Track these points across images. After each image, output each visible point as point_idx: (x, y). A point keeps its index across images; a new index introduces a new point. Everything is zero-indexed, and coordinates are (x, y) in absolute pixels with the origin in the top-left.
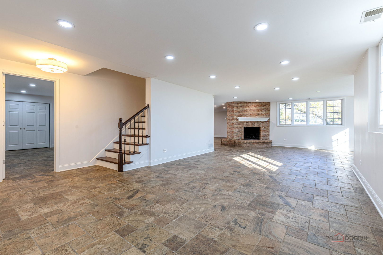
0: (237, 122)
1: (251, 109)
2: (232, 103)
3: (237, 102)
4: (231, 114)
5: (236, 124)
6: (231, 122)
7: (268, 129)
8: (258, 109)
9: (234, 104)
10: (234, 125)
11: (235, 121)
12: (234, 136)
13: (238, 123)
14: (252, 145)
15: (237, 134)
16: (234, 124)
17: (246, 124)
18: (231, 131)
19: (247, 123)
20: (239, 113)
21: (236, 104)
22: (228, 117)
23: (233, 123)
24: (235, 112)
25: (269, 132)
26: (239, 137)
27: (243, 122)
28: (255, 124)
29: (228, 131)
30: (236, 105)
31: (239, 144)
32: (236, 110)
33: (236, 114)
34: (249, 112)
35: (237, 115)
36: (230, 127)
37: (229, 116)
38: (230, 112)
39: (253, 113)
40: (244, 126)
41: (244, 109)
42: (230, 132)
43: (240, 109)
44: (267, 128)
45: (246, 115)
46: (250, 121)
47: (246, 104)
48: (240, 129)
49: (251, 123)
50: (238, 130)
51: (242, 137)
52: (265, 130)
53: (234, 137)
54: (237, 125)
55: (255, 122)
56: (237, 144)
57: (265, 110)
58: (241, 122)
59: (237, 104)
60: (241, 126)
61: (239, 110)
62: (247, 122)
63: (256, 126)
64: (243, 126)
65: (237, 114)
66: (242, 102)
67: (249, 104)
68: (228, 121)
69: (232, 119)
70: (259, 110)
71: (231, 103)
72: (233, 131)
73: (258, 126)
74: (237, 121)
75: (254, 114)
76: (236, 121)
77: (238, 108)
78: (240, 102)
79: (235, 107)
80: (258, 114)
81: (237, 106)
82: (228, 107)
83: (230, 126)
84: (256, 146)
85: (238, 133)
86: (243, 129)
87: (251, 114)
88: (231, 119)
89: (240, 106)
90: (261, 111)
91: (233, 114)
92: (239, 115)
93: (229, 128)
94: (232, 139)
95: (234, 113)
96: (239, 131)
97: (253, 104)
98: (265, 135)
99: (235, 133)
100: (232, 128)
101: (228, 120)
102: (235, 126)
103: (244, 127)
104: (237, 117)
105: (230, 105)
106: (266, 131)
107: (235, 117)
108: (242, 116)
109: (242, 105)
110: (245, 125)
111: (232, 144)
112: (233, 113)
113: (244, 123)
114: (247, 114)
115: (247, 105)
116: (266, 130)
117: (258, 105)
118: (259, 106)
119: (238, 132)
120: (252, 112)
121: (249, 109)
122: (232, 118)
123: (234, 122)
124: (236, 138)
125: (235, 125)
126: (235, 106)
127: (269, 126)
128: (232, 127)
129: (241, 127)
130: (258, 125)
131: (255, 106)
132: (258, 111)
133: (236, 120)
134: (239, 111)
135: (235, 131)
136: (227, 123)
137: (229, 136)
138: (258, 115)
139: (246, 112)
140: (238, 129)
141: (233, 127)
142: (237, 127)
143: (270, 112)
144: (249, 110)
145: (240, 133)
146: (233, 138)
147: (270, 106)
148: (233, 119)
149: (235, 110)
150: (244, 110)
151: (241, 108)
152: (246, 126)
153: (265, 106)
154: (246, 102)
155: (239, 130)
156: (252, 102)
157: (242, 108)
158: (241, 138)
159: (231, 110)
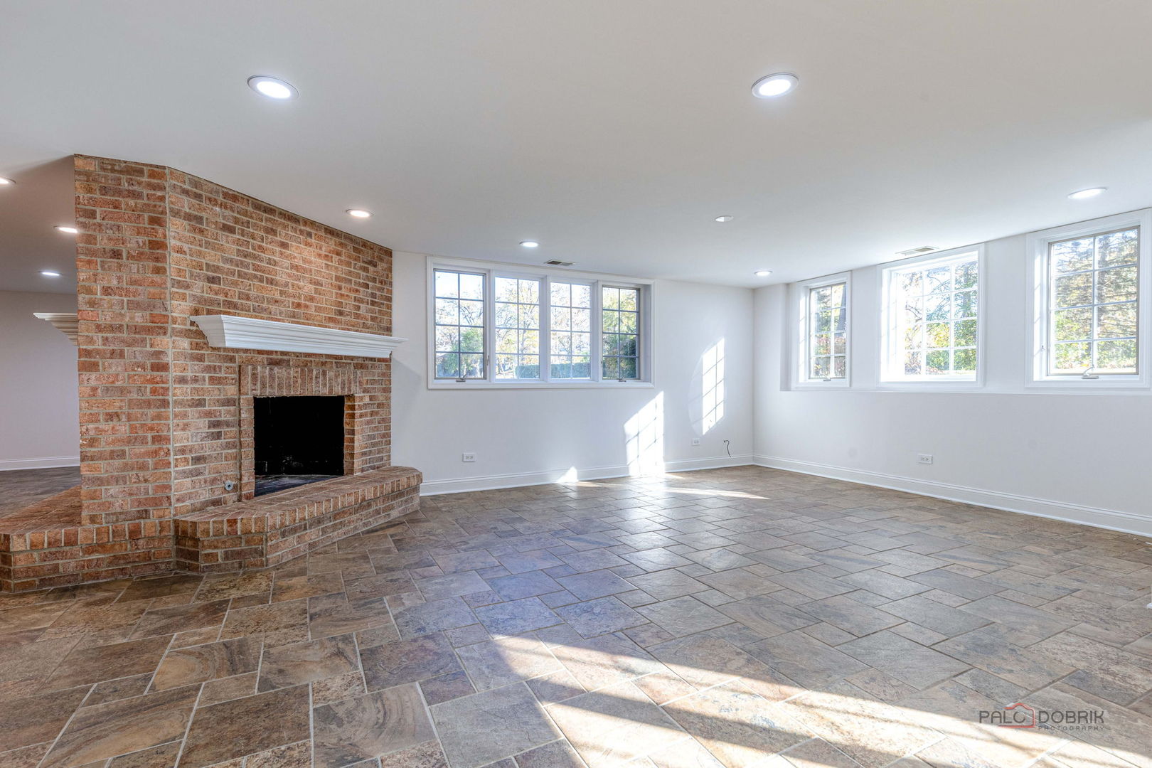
0: (200, 358)
1: (296, 267)
2: (141, 172)
3: (196, 182)
4: (134, 282)
5: (189, 374)
6: (138, 353)
7: (385, 405)
8: (337, 278)
9: (163, 188)
10: (171, 385)
11: (174, 347)
12: (174, 483)
13: (209, 369)
14: (335, 527)
15: (198, 460)
16: (173, 373)
17: (272, 377)
18: (129, 441)
19: (276, 369)
20: (212, 280)
21: (186, 192)
22: (92, 303)
23: (164, 367)
24: (173, 262)
25: (386, 421)
26: (213, 481)
27: (249, 361)
28: (324, 373)
29: (92, 442)
30: (186, 204)
31: (244, 546)
32: (186, 247)
33: (188, 287)
34: (286, 285)
35: (197, 292)
36: (118, 404)
37: (107, 291)
38: (116, 254)
39: (312, 299)
40: (258, 393)
41: (255, 257)
42: (122, 454)
43: (221, 249)
44: (381, 399)
45: (265, 305)
46: (297, 355)
47: (269, 225)
48: (225, 413)
49: (302, 370)
50: (203, 423)
51: (245, 480)
52: (372, 414)
53: (174, 494)
54: (195, 380)
55: (323, 364)
56: (220, 552)
57: (370, 291)
58: (232, 359)
59: (198, 197)
60: (231, 391)
61: (211, 257)
62: (277, 360)
63: (331, 390)
64: (252, 390)
65: (199, 288)
66: (235, 197)
67: (285, 227)
68: (99, 345)
69: (149, 330)
70: (343, 285)
71: (134, 170)
72: (157, 439)
73: (343, 388)
74: (198, 346)
75: (318, 309)
76: (185, 344)
77: (201, 231)
78: (226, 195)
79: (178, 221)
80: (341, 313)
81: (200, 219)
82: (95, 202)
83: (122, 391)
84: (355, 528)
85: (210, 448)
86: (248, 415)
87: (299, 305)
88: (136, 329)
89: (221, 220)
90: (353, 295)
91: (162, 285)
92: (212, 302)
93: (110, 417)
94: (144, 514)
95: (172, 273)
96: (218, 436)
97: (309, 235)
98: (373, 445)
99: (182, 451)
100: (152, 412)
101: (98, 338)
102: (178, 393)
103: (255, 398)
104: (196, 312)
105: (119, 192)
106: (377, 418)
107: (179, 309)
108: (235, 306)
109: (236, 221)
110: (264, 386)
111: (148, 557)
112: (159, 271)
113: (254, 368)
114: (278, 297)
115: (273, 232)
116: (377, 413)
117: (338, 254)
118: (343, 258)
119: (209, 442)
120: (308, 288)
121: (287, 263)
122: (139, 318)
123: (169, 359)
124: (190, 496)
125: (182, 380)
126: (176, 214)
127: (387, 390)
128: (149, 404)
129: (228, 402)
130: (343, 383)
131: (323, 253)
132: (340, 288)
133: (186, 334)
134: (217, 269)
135: (179, 438)
136: (74, 359)
137: (113, 489)
138: (337, 318)
139: (271, 282)
140: (209, 414)
141: (165, 404)
142: (200, 403)
143: (389, 307)
144: (289, 275)
145: (228, 446)
146: (156, 502)
147: (390, 269)
148: (159, 326)
149: (180, 251)
150: (257, 268)
151: (229, 243)
152: (268, 393)
153: (371, 268)
154: (270, 210)
155: (216, 424)
156: (306, 222)
157: (238, 242)
158: (235, 488)
159: (134, 242)
